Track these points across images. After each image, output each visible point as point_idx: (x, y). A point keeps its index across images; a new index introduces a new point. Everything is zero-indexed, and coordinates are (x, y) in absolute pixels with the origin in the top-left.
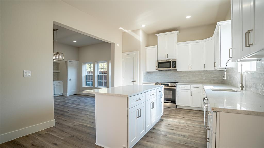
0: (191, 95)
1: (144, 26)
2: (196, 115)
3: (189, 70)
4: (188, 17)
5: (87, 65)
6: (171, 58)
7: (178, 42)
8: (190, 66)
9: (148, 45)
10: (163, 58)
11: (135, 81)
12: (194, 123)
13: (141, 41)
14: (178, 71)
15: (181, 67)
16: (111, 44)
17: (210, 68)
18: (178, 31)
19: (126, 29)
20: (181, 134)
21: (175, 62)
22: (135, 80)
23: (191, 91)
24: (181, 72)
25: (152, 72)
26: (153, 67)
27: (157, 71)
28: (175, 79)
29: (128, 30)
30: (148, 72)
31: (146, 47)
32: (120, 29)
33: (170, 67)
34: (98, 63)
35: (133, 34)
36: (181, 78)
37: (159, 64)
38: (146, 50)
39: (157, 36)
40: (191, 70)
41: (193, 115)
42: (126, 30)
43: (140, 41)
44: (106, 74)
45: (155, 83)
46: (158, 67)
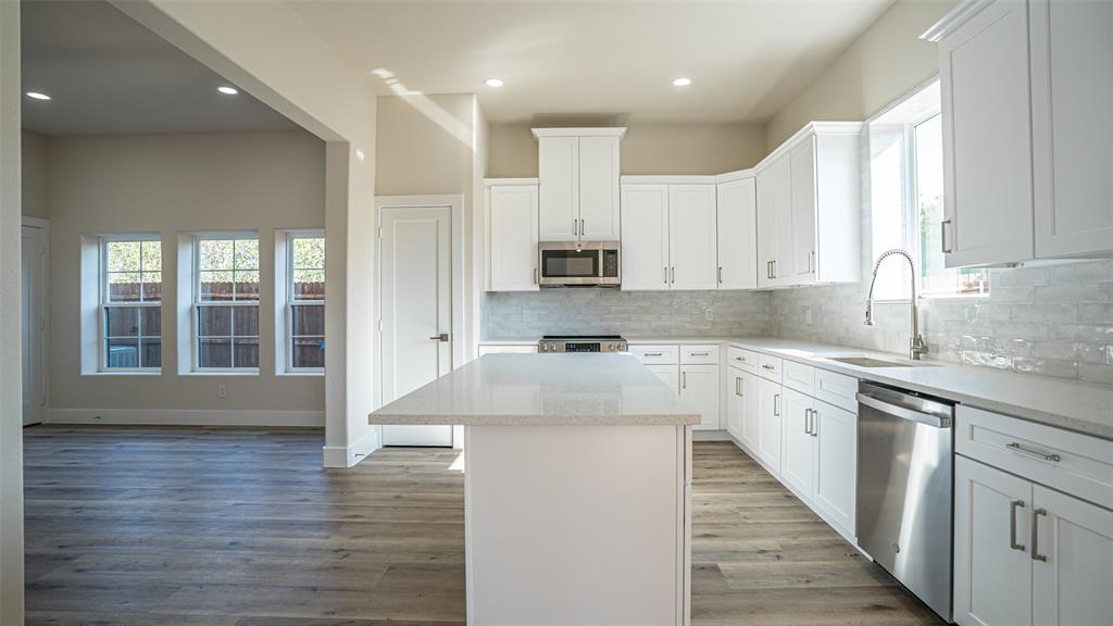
0: (682, 385)
1: (495, 83)
2: (719, 462)
3: (665, 287)
4: (682, 82)
5: (110, 245)
6: (597, 234)
7: (622, 174)
8: (669, 272)
9: (490, 174)
10: (561, 234)
11: (443, 338)
12: (748, 495)
13: (475, 149)
14: (623, 288)
15: (637, 275)
16: (324, 142)
17: (743, 278)
18: (623, 130)
19: (402, 80)
20: (757, 550)
21: (614, 252)
22: (445, 329)
23: (683, 369)
24: (629, 292)
25: (507, 294)
26: (520, 273)
27: (537, 288)
28: (604, 323)
29: (410, 89)
30: (491, 294)
31: (485, 177)
32: (377, 76)
33: (596, 274)
34: (195, 240)
35: (434, 112)
36: (629, 319)
37: (549, 260)
38: (486, 192)
39: (536, 143)
40: (673, 287)
41: (711, 462)
42: (399, 90)
43: (471, 150)
44: (256, 303)
45: (537, 342)
46: (545, 275)
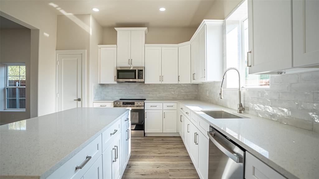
0: (164, 117)
1: (96, 10)
2: (172, 146)
3: (160, 83)
4: (162, 9)
6: (136, 64)
7: (145, 43)
8: (161, 78)
9: (102, 43)
10: (124, 64)
11: (79, 100)
13: (91, 33)
14: (145, 83)
15: (150, 78)
16: (30, 29)
17: (186, 80)
18: (146, 28)
19: (63, 9)
21: (142, 70)
22: (80, 97)
23: (164, 111)
24: (149, 84)
25: (108, 85)
26: (110, 78)
27: (116, 83)
28: (140, 95)
29: (68, 12)
30: (102, 85)
31: (98, 45)
32: (52, 6)
33: (135, 78)
35: (77, 21)
36: (149, 94)
37: (120, 73)
38: (99, 49)
39: (117, 32)
40: (163, 83)
41: (170, 146)
42: (63, 12)
43: (89, 34)
44: (25, 87)
45: (113, 102)
46: (118, 78)
